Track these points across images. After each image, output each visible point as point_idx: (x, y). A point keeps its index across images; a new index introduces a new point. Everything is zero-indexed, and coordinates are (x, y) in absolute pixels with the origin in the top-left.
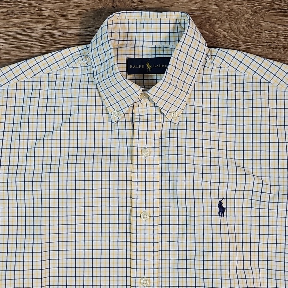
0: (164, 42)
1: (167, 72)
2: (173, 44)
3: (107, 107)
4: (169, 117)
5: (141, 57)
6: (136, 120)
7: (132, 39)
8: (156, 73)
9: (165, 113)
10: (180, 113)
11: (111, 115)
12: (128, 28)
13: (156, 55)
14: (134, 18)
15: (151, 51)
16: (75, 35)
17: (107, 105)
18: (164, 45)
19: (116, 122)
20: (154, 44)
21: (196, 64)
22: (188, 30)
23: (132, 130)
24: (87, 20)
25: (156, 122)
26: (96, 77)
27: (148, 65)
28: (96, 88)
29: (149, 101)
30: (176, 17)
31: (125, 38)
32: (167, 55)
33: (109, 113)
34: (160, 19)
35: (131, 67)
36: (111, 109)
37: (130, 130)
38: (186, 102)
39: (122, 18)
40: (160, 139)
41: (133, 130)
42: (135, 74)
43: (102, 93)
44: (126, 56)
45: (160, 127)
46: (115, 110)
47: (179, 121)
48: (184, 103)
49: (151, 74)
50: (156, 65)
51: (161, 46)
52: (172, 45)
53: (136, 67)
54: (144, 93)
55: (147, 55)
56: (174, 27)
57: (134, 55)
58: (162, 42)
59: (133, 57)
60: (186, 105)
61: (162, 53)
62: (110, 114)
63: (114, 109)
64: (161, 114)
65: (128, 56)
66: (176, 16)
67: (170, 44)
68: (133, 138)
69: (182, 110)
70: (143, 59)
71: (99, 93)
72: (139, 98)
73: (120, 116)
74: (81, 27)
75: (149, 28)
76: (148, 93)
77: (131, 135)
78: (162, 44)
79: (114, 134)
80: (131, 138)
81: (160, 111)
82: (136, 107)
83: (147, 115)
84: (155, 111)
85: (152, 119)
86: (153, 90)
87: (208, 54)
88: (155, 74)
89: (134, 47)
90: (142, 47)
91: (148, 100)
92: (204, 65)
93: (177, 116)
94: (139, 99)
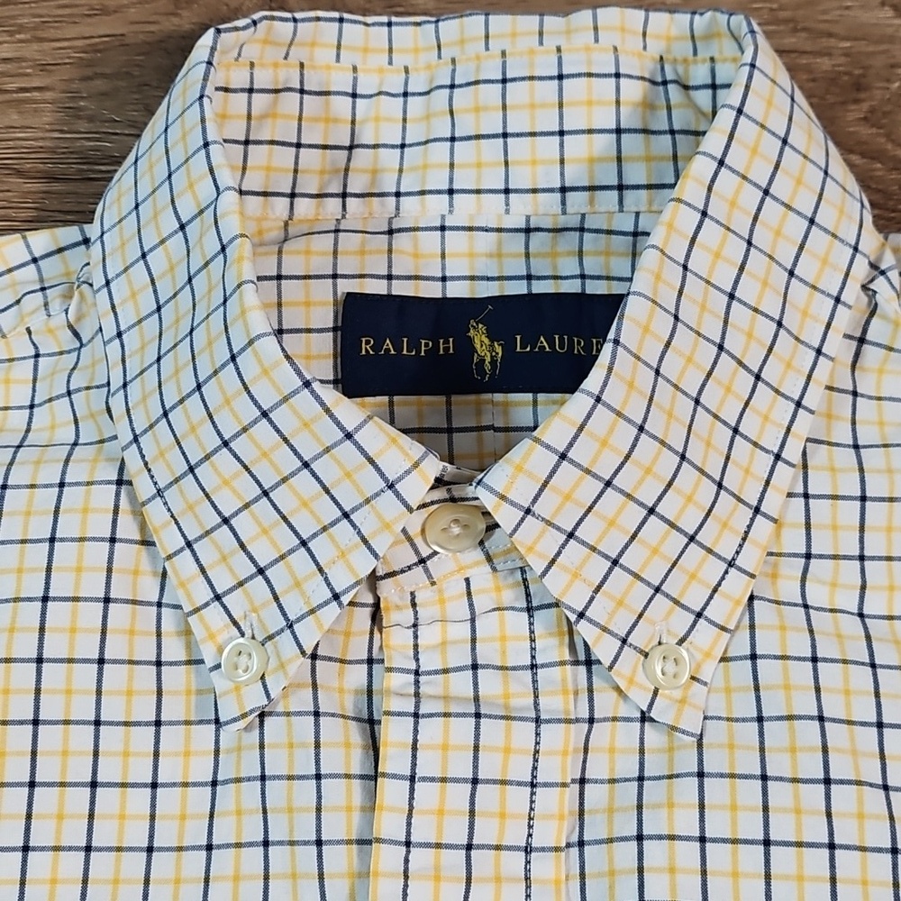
0: (586, 194)
1: (616, 342)
2: (643, 209)
3: (187, 608)
4: (631, 681)
5: (432, 291)
6: (395, 704)
7: (373, 182)
8: (535, 391)
9: (604, 650)
10: (708, 655)
11: (218, 666)
12: (353, 122)
13: (529, 277)
14: (390, 63)
15: (500, 255)
16: (19, 173)
17: (189, 596)
18: (583, 216)
19: (244, 716)
20: (522, 208)
21: (809, 313)
22: (747, 87)
23: (362, 777)
24: (102, 94)
25: (538, 721)
26: (117, 404)
27: (480, 339)
28: (120, 482)
29: (488, 568)
30: (655, 48)
31: (330, 181)
32: (604, 282)
33: (201, 662)
34: (559, 50)
35: (366, 347)
36: (214, 629)
37: (348, 776)
38: (753, 576)
39: (311, 59)
40: (569, 845)
41: (372, 777)
42: (391, 394)
43: (155, 513)
44: (335, 286)
45: (569, 758)
46: (243, 635)
47: (705, 718)
48: (737, 586)
49: (499, 397)
50: (530, 340)
51: (562, 221)
52: (637, 214)
53: (398, 348)
54: (453, 500)
55: (472, 278)
56: (645, 97)
57: (390, 277)
58: (569, 195)
59: (377, 288)
60: (752, 598)
61: (569, 266)
62: (209, 663)
63: (235, 623)
64: (576, 663)
65: (345, 286)
66: (658, 37)
67: (621, 210)
68: (369, 842)
69: (727, 636)
70: (444, 302)
71: (138, 510)
72: (419, 541)
73: (276, 670)
74: (62, 131)
75: (486, 109)
76: (481, 493)
77: (356, 817)
78: (569, 210)
79: (233, 807)
80: (354, 837)
81: (566, 639)
82: (398, 607)
83: (475, 667)
84: (533, 640)
85: (507, 696)
86: (519, 469)
87: (880, 258)
88: (529, 396)
89: (391, 232)
90: (443, 228)
91: (478, 555)
92: (858, 334)
93: (687, 676)
94: (417, 552)
